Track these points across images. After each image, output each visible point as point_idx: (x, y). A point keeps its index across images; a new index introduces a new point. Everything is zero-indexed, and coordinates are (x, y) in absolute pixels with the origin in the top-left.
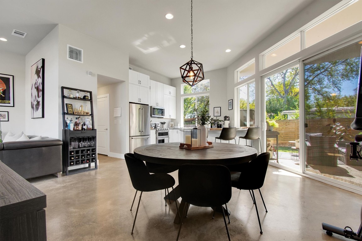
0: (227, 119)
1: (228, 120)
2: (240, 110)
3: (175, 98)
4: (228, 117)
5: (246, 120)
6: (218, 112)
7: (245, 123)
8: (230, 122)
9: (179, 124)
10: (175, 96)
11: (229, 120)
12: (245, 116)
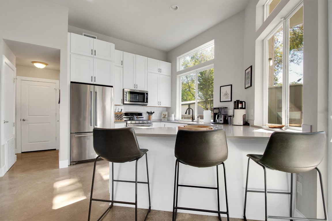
0: (240, 106)
1: (242, 108)
2: (269, 89)
3: (169, 78)
4: (241, 102)
5: (280, 109)
6: (226, 94)
7: (279, 113)
8: (247, 112)
9: (173, 115)
10: (170, 74)
11: (245, 108)
12: (280, 99)
